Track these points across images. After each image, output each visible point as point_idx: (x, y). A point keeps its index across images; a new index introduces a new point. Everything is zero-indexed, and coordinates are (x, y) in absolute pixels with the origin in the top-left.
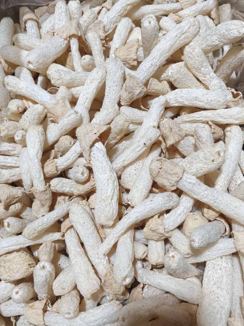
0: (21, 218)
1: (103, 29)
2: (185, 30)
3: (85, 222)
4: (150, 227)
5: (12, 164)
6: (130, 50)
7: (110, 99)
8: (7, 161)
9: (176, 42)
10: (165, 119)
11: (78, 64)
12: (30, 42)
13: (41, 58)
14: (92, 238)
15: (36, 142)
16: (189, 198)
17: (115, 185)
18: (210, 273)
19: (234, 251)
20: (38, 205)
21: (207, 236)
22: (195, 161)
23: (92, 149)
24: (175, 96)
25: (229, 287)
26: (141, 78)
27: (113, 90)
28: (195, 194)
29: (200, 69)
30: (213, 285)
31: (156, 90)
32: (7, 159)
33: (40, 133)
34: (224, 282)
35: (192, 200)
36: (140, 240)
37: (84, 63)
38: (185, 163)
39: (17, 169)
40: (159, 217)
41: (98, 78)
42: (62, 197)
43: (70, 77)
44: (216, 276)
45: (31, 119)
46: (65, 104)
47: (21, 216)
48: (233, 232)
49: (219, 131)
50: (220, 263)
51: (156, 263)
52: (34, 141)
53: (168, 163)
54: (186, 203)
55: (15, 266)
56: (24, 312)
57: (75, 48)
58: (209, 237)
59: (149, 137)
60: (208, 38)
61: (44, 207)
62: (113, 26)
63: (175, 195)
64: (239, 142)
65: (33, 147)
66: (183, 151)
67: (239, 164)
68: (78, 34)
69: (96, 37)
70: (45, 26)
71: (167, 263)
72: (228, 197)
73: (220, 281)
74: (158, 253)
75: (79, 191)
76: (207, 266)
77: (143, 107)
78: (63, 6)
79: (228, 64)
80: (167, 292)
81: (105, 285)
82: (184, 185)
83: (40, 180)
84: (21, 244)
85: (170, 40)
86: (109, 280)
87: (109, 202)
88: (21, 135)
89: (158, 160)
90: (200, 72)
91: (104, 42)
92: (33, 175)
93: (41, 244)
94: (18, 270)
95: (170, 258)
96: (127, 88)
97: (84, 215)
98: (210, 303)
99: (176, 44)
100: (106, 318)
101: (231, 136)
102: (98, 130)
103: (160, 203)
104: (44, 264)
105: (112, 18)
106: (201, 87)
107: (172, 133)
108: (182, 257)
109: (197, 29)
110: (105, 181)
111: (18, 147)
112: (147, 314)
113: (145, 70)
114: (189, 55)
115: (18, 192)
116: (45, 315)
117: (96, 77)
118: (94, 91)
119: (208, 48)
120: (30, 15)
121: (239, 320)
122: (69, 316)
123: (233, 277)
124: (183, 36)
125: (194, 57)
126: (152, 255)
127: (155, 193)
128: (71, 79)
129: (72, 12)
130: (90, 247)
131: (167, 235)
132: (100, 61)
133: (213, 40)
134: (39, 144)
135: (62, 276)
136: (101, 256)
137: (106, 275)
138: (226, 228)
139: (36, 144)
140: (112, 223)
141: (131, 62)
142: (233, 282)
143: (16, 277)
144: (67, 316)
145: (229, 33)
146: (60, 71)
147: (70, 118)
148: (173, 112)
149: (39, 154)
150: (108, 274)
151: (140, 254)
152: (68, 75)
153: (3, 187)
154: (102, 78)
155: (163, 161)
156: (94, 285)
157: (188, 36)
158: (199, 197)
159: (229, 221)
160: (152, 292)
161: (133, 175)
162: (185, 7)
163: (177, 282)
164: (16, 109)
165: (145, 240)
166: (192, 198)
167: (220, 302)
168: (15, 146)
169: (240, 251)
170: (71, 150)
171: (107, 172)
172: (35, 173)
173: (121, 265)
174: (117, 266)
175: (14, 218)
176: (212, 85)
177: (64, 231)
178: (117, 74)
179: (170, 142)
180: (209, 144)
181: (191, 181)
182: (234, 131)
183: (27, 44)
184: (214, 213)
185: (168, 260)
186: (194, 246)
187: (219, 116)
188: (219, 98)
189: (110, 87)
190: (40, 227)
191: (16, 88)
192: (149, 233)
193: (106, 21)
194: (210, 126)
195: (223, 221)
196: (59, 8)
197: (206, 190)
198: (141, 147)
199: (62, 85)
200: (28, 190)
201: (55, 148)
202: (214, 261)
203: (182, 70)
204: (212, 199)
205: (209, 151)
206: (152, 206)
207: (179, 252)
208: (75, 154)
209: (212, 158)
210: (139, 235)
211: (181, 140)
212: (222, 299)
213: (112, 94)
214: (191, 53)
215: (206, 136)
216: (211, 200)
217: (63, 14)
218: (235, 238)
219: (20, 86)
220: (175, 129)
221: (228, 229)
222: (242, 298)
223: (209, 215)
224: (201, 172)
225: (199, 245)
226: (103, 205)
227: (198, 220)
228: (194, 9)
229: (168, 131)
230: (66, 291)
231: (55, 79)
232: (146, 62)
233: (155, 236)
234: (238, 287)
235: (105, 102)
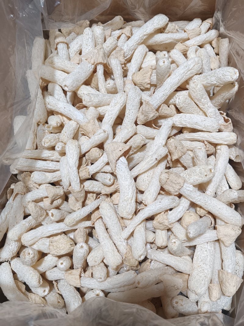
0: (60, 209)
1: (123, 56)
2: (191, 68)
3: (111, 215)
4: (158, 220)
5: (52, 168)
6: (145, 75)
7: (129, 119)
8: (49, 166)
9: (183, 77)
10: (172, 139)
11: (102, 85)
12: (63, 64)
13: (75, 82)
14: (117, 227)
15: (74, 154)
16: (187, 200)
17: (134, 189)
18: (198, 253)
19: (217, 239)
20: (73, 200)
21: (199, 229)
22: (193, 174)
23: (117, 162)
24: (180, 119)
25: (211, 263)
26: (155, 105)
27: (132, 112)
28: (192, 198)
29: (201, 100)
30: (200, 261)
31: (166, 114)
32: (49, 164)
33: (77, 147)
34: (208, 260)
35: (189, 201)
36: (149, 229)
37: (109, 87)
38: (186, 174)
39: (57, 172)
40: (164, 213)
41: (121, 102)
42: (91, 194)
43: (98, 100)
44: (203, 255)
45: (69, 134)
46: (95, 123)
47: (60, 208)
48: (217, 226)
49: (212, 149)
50: (206, 247)
51: (161, 245)
52: (73, 153)
53: (173, 175)
54: (184, 203)
55: (61, 246)
56: (66, 277)
57: (101, 73)
58: (200, 231)
59: (160, 154)
60: (208, 78)
61: (79, 202)
62: (131, 53)
63: (177, 198)
64: (226, 159)
65: (72, 158)
66: (183, 163)
67: (225, 175)
68: (104, 62)
69: (117, 63)
70: (73, 47)
71: (171, 247)
72: (215, 202)
73: (205, 259)
74: (163, 238)
75: (106, 191)
76: (197, 248)
77: (154, 126)
78: (90, 33)
79: (222, 97)
80: (167, 266)
81: (125, 260)
82: (184, 191)
83: (77, 182)
84: (62, 229)
85: (178, 76)
86: (128, 256)
87: (130, 202)
88: (61, 147)
89: (166, 173)
90: (201, 102)
91: (123, 66)
92: (72, 179)
93: (77, 229)
94: (63, 248)
95: (172, 244)
96: (143, 112)
97: (111, 210)
98: (198, 273)
99: (183, 79)
100: (126, 282)
101: (220, 153)
102: (123, 148)
103: (167, 204)
104: (82, 244)
105: (131, 46)
106: (200, 112)
107: (176, 151)
108: (181, 243)
109: (200, 66)
110: (127, 187)
111: (56, 154)
112: (154, 280)
113: (158, 98)
114: (193, 90)
115: (60, 191)
116: (81, 279)
117: (119, 102)
118: (117, 113)
119: (208, 85)
120: (61, 38)
121: (217, 285)
122: (101, 280)
123: (214, 256)
124: (189, 72)
125: (197, 91)
126: (158, 240)
127: (162, 194)
128: (99, 102)
129: (97, 37)
130: (115, 233)
131: (170, 227)
132: (120, 82)
133: (212, 80)
134: (77, 155)
135: (94, 253)
136: (123, 240)
137: (126, 253)
138: (212, 222)
139: (75, 156)
140: (131, 217)
141: (145, 85)
142: (214, 260)
143: (62, 253)
144: (99, 280)
145: (224, 78)
146: (90, 95)
147: (100, 136)
148: (177, 130)
149: (76, 163)
150: (128, 253)
151: (150, 239)
152: (97, 98)
153: (49, 188)
154: (124, 102)
155: (170, 174)
156: (118, 260)
157: (193, 72)
158: (194, 200)
159: (215, 217)
160: (157, 265)
161: (146, 181)
162: (191, 37)
163: (176, 259)
164: (56, 124)
165: (153, 228)
166: (189, 200)
167: (204, 273)
168: (54, 153)
169: (220, 239)
170: (99, 160)
171: (128, 180)
172: (74, 177)
173: (138, 247)
174: (135, 248)
175: (56, 210)
176: (209, 112)
177: (95, 221)
178: (136, 100)
179: (175, 157)
180: (204, 162)
181: (189, 189)
182: (223, 150)
183: (61, 66)
184: (204, 211)
185: (171, 245)
186: (190, 237)
187: (213, 137)
188: (214, 124)
189: (130, 110)
190: (78, 218)
191: (55, 107)
192: (157, 225)
193: (126, 49)
194: (206, 145)
195: (210, 217)
196: (86, 34)
197: (199, 196)
198: (153, 161)
199: (92, 106)
200: (66, 189)
201: (86, 156)
202: (202, 245)
203: (187, 101)
204: (204, 202)
205: (204, 168)
206: (161, 206)
207: (179, 239)
208: (103, 164)
209: (206, 174)
210: (150, 224)
211: (183, 155)
212: (206, 271)
213: (131, 116)
214: (195, 88)
215: (202, 156)
216: (202, 202)
217: (90, 40)
218: (218, 230)
219: (59, 106)
220: (179, 147)
221: (213, 222)
222: (220, 271)
223: (200, 213)
224: (197, 183)
225: (193, 236)
226: (125, 204)
227: (193, 216)
228: (199, 40)
229: (174, 149)
230: (97, 263)
231: (86, 101)
232: (159, 92)
233: (161, 227)
234: (217, 264)
235: (125, 121)
